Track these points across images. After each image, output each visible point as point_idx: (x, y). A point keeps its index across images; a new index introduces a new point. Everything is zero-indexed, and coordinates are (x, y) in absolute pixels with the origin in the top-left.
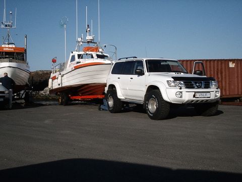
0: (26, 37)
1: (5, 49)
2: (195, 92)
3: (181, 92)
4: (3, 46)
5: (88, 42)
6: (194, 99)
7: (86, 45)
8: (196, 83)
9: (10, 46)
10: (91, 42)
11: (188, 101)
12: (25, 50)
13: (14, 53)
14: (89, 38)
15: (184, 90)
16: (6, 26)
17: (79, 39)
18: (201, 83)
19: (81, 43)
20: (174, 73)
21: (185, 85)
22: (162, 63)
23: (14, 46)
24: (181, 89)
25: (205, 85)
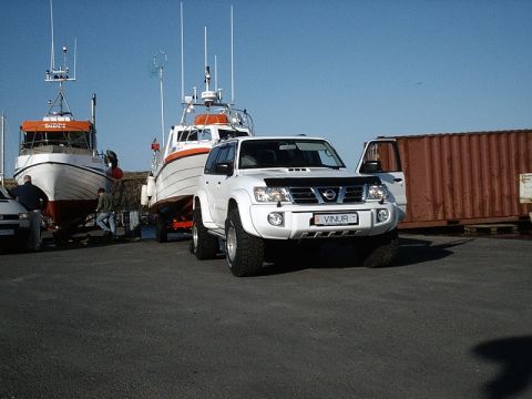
0: (94, 99)
1: (47, 126)
2: (315, 213)
3: (281, 214)
4: (46, 119)
5: (207, 104)
6: (314, 228)
7: (203, 110)
8: (321, 191)
9: (61, 119)
10: (213, 104)
11: (298, 234)
12: (92, 127)
13: (67, 133)
14: (208, 94)
15: (289, 208)
16: (56, 77)
17: (188, 99)
18: (337, 191)
19: (192, 107)
20: (287, 170)
21: (294, 196)
22: (282, 148)
23: (68, 119)
24: (279, 205)
25: (346, 195)
